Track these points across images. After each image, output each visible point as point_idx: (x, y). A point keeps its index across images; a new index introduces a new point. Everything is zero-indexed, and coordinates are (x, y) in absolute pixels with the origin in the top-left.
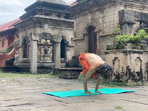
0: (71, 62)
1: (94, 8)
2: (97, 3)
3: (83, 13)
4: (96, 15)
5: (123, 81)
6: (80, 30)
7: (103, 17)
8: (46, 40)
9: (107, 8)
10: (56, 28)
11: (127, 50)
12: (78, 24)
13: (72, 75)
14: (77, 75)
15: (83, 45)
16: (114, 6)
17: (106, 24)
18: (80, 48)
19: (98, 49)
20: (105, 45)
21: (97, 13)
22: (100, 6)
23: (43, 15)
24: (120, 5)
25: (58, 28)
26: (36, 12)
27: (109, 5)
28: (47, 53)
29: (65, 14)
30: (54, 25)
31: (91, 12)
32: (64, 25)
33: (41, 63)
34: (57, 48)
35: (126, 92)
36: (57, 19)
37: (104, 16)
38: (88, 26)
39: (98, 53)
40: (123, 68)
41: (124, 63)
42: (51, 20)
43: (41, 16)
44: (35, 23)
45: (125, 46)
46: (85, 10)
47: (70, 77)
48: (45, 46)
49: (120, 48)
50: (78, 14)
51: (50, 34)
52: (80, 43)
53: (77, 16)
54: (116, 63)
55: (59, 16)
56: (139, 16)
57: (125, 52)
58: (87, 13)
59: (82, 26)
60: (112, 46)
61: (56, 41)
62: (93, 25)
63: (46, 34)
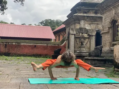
0: (92, 52)
6: (106, 24)
8: (82, 33)
10: (93, 23)
12: (105, 19)
18: (107, 40)
23: (81, 13)
25: (95, 23)
28: (83, 45)
30: (91, 21)
31: (115, 7)
32: (100, 21)
33: (78, 53)
34: (92, 40)
35: (108, 83)
36: (93, 16)
42: (88, 17)
43: (79, 15)
44: (75, 20)
48: (81, 38)
51: (86, 28)
52: (106, 36)
55: (96, 13)
59: (108, 20)
61: (90, 34)
63: (82, 29)
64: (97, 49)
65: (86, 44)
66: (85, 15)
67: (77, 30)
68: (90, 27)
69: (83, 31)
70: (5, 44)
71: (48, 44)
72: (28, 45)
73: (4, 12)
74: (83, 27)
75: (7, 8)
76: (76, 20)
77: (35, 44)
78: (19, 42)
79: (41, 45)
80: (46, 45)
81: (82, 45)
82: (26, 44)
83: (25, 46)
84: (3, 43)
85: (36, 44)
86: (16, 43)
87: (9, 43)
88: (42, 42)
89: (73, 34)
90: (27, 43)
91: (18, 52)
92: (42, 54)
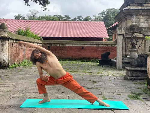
0: (135, 61)
8: (134, 33)
13: (134, 76)
14: (140, 76)
23: (135, 5)
26: (129, 4)
28: (135, 48)
42: (144, 11)
43: (131, 8)
47: (131, 78)
48: (133, 40)
51: (138, 27)
61: (145, 33)
63: (133, 28)
64: (142, 57)
65: (139, 46)
66: (140, 8)
67: (126, 29)
68: (148, 23)
69: (134, 30)
70: (48, 45)
71: (98, 45)
72: (74, 47)
73: (46, 7)
74: (135, 24)
75: (49, 3)
76: (127, 15)
77: (82, 45)
78: (64, 43)
79: (90, 46)
80: (96, 46)
81: (133, 48)
82: (71, 45)
83: (70, 48)
84: (46, 44)
85: (84, 45)
86: (60, 44)
87: (52, 45)
88: (91, 42)
89: (121, 35)
90: (73, 44)
91: (62, 55)
92: (91, 57)
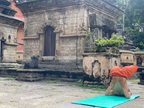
1: (53, 8)
2: (57, 3)
3: (37, 11)
4: (56, 15)
5: (104, 84)
6: (34, 29)
7: (63, 18)
9: (70, 9)
11: (109, 53)
15: (37, 45)
16: (77, 8)
17: (67, 26)
18: (33, 48)
19: (58, 50)
20: (65, 46)
21: (57, 13)
22: (60, 7)
24: (84, 9)
27: (72, 7)
29: (3, 9)
31: (48, 12)
32: (2, 21)
37: (66, 18)
38: (45, 26)
39: (57, 54)
40: (104, 71)
41: (106, 66)
45: (107, 50)
46: (41, 8)
49: (101, 51)
50: (31, 11)
52: (33, 43)
53: (29, 13)
54: (96, 66)
56: (105, 22)
57: (107, 56)
58: (44, 12)
59: (36, 25)
60: (92, 49)
62: (52, 25)
